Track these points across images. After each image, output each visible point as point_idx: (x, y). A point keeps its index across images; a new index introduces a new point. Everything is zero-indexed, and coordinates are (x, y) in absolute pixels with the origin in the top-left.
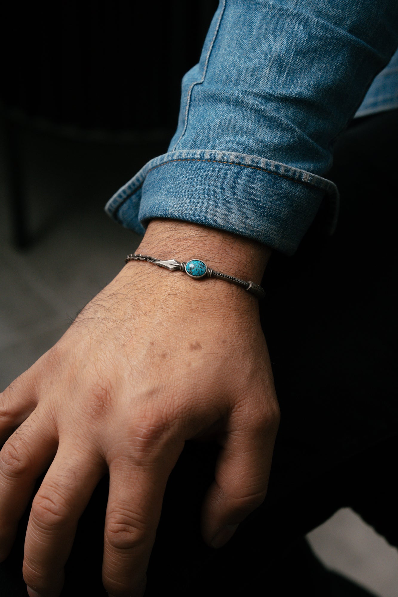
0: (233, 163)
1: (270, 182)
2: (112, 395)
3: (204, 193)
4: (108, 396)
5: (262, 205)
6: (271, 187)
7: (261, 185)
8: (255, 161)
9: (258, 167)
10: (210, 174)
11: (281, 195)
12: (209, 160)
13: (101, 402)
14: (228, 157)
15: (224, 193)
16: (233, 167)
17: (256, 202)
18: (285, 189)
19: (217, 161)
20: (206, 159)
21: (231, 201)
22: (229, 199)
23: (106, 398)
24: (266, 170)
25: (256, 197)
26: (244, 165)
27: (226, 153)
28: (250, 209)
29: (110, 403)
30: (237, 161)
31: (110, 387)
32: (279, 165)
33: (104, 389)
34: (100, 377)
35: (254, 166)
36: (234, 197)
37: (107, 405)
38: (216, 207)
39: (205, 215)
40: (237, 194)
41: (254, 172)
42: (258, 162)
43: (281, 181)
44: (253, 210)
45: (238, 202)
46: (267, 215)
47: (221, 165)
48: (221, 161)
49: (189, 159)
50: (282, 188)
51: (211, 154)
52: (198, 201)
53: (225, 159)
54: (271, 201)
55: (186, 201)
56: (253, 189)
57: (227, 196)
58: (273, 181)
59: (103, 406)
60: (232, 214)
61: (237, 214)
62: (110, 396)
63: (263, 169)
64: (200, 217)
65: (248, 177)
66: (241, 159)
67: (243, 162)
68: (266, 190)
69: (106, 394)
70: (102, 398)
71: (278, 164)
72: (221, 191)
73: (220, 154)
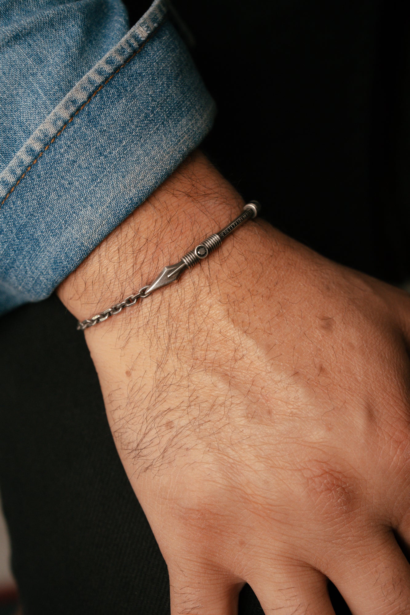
0: (72, 116)
1: (125, 85)
2: (339, 468)
3: (93, 180)
4: (336, 475)
5: (152, 115)
6: (134, 88)
7: (125, 99)
8: (87, 86)
9: (97, 88)
10: (70, 156)
11: (150, 81)
12: (45, 147)
13: (338, 489)
14: (60, 118)
15: (110, 153)
16: (78, 121)
17: (145, 120)
18: (145, 70)
19: (55, 137)
20: (42, 151)
21: (126, 151)
22: (123, 152)
23: (337, 479)
24: (107, 79)
25: (139, 115)
26: (84, 103)
27: (50, 117)
28: (151, 134)
29: (346, 477)
30: (73, 109)
31: (324, 465)
32: (109, 57)
33: (322, 474)
34: (300, 470)
35: (93, 92)
36: (124, 143)
37: (345, 483)
38: (123, 177)
39: (127, 197)
40: (121, 137)
41: (102, 98)
42: (90, 82)
43: (131, 69)
44: (154, 131)
45: (133, 142)
46: (168, 117)
47: (66, 134)
48: (59, 131)
49: (22, 174)
50: (140, 74)
51: (39, 139)
52: (99, 196)
53: (60, 123)
54: (153, 100)
55: (87, 212)
56: (125, 112)
57: (118, 152)
58: (126, 79)
59: (344, 489)
60: (145, 161)
61: (147, 155)
62: (338, 472)
63: (103, 82)
64: (125, 205)
65: (104, 108)
66: (74, 102)
67: (80, 102)
68: (134, 96)
69: (332, 475)
70: (333, 485)
71: (107, 58)
72: (106, 157)
73: (47, 127)
